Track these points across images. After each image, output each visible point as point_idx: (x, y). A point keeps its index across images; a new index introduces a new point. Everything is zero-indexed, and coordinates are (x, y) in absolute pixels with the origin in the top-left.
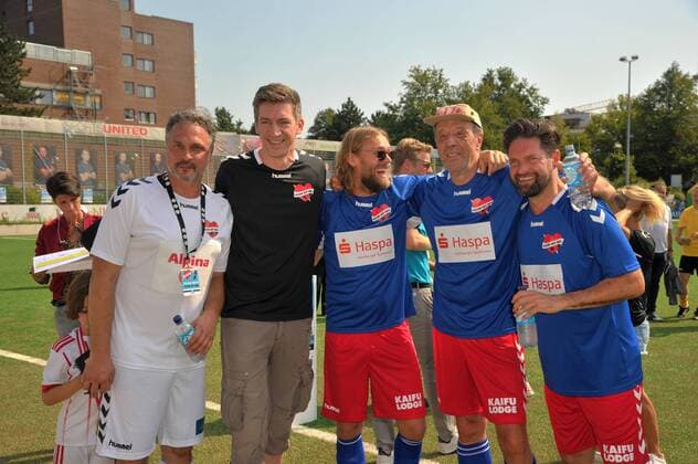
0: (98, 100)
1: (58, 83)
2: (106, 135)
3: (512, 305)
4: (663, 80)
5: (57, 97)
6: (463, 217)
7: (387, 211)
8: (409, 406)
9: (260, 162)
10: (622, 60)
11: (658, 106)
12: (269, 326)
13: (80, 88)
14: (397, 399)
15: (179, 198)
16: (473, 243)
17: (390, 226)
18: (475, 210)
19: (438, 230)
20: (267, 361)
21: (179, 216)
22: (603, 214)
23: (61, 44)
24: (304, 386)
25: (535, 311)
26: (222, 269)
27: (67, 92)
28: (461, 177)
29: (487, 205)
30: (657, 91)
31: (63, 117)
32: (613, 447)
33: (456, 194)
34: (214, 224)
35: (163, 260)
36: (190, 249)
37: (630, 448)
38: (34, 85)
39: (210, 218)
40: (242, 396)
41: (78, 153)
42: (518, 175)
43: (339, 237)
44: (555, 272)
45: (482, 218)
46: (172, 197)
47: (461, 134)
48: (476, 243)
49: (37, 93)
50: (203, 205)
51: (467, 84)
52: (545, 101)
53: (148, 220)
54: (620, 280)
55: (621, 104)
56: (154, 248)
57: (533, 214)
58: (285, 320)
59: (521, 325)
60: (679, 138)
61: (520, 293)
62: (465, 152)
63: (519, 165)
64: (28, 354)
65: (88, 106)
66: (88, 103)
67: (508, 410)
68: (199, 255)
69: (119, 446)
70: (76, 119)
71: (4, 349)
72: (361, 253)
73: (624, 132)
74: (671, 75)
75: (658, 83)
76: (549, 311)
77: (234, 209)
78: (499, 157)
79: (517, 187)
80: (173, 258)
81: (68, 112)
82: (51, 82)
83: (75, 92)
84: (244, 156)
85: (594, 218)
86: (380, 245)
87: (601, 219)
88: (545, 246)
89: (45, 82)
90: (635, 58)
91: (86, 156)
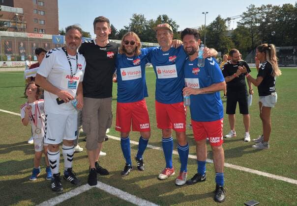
0: (25, 25)
1: (12, 19)
2: (29, 37)
3: (183, 92)
4: (215, 21)
5: (11, 24)
6: (166, 63)
7: (138, 61)
8: (145, 127)
9: (96, 44)
10: (203, 13)
11: (214, 29)
12: (98, 100)
13: (19, 21)
14: (141, 125)
15: (69, 56)
16: (169, 72)
17: (140, 66)
18: (170, 60)
19: (157, 68)
20: (97, 111)
21: (70, 62)
22: (214, 62)
23: (13, 6)
24: (110, 119)
25: (190, 94)
26: (82, 80)
27: (15, 22)
28: (165, 49)
29: (174, 58)
30: (213, 24)
31: (13, 31)
32: (213, 138)
33: (164, 55)
34: (80, 65)
35: (64, 77)
36: (73, 74)
37: (219, 138)
38: (4, 20)
39: (79, 63)
40: (90, 123)
41: (19, 44)
42: (187, 47)
43: (122, 70)
44: (196, 81)
45: (173, 63)
46: (67, 55)
47: (165, 34)
48: (171, 72)
49: (5, 23)
50: (77, 59)
51: (152, 20)
52: (178, 26)
53: (59, 63)
54: (218, 84)
55: (203, 28)
56: (61, 73)
57: (190, 61)
58: (104, 98)
59: (185, 99)
60: (220, 40)
61: (186, 88)
62: (166, 40)
63: (187, 44)
64: (9, 111)
65: (22, 27)
66: (22, 26)
67: (181, 127)
68: (76, 76)
69: (51, 140)
70: (18, 32)
71: (2, 109)
72: (130, 76)
73: (203, 37)
74: (218, 19)
75: (214, 21)
76: (195, 94)
77: (86, 60)
78: (179, 42)
79: (186, 52)
80: (68, 77)
81: (15, 29)
82: (9, 19)
83: (18, 22)
84: (90, 41)
85: (211, 63)
86: (136, 73)
87: (213, 64)
88: (193, 72)
89: (7, 19)
90: (207, 13)
91: (22, 44)
